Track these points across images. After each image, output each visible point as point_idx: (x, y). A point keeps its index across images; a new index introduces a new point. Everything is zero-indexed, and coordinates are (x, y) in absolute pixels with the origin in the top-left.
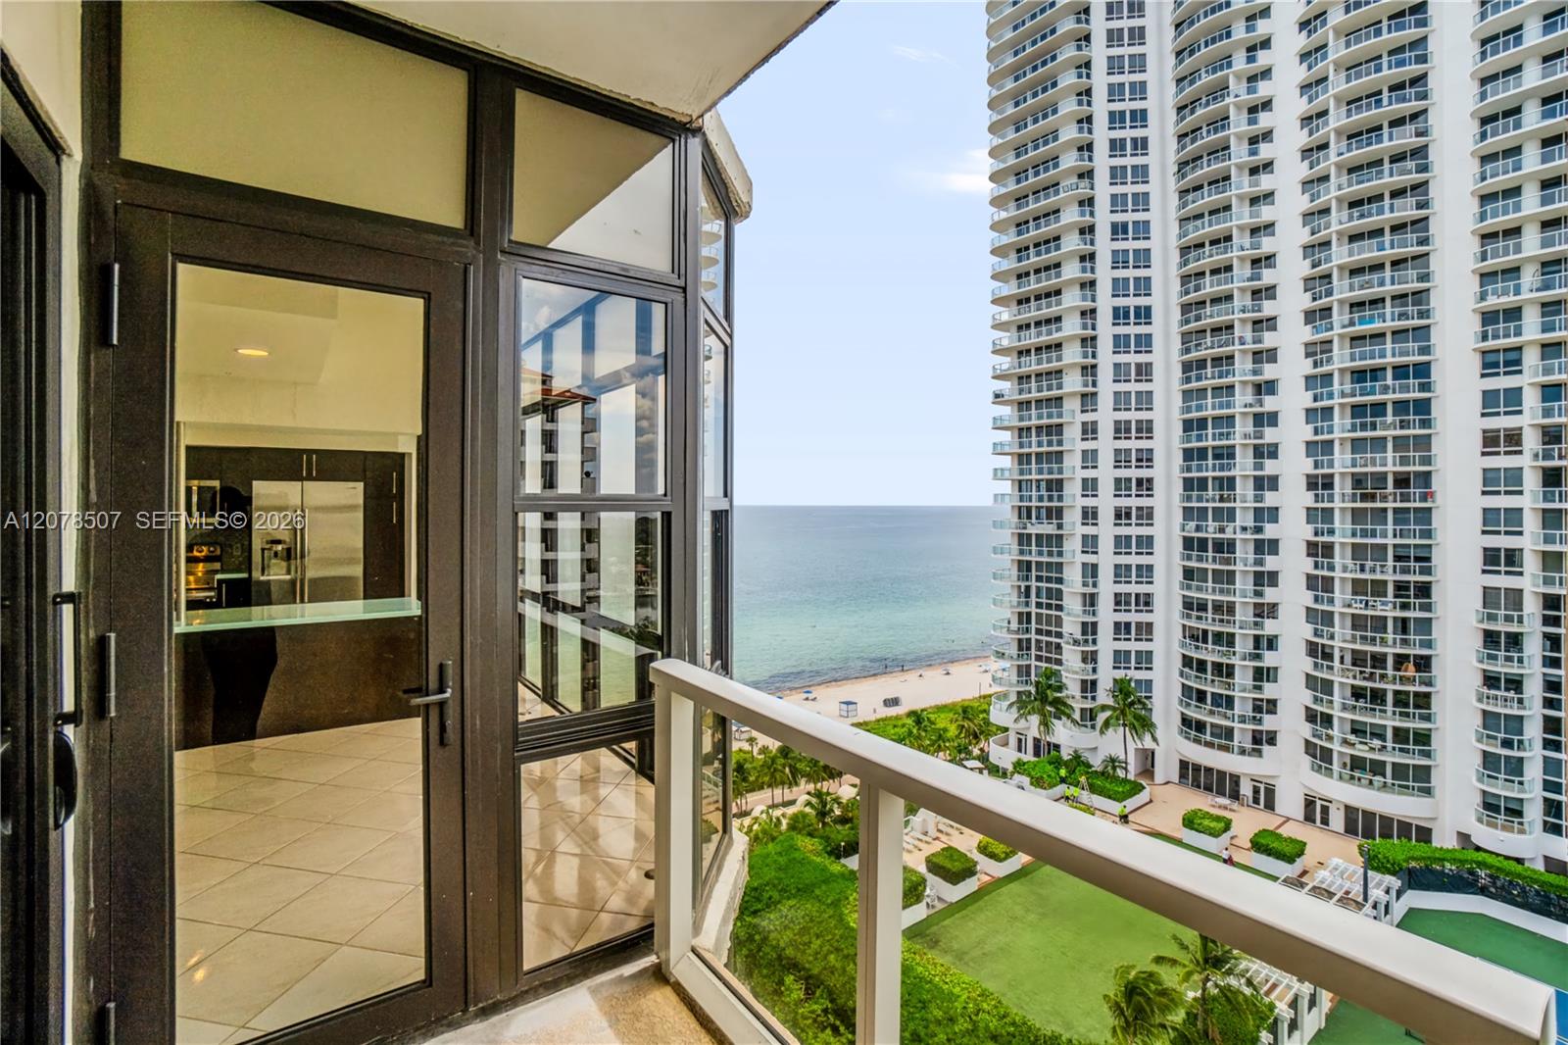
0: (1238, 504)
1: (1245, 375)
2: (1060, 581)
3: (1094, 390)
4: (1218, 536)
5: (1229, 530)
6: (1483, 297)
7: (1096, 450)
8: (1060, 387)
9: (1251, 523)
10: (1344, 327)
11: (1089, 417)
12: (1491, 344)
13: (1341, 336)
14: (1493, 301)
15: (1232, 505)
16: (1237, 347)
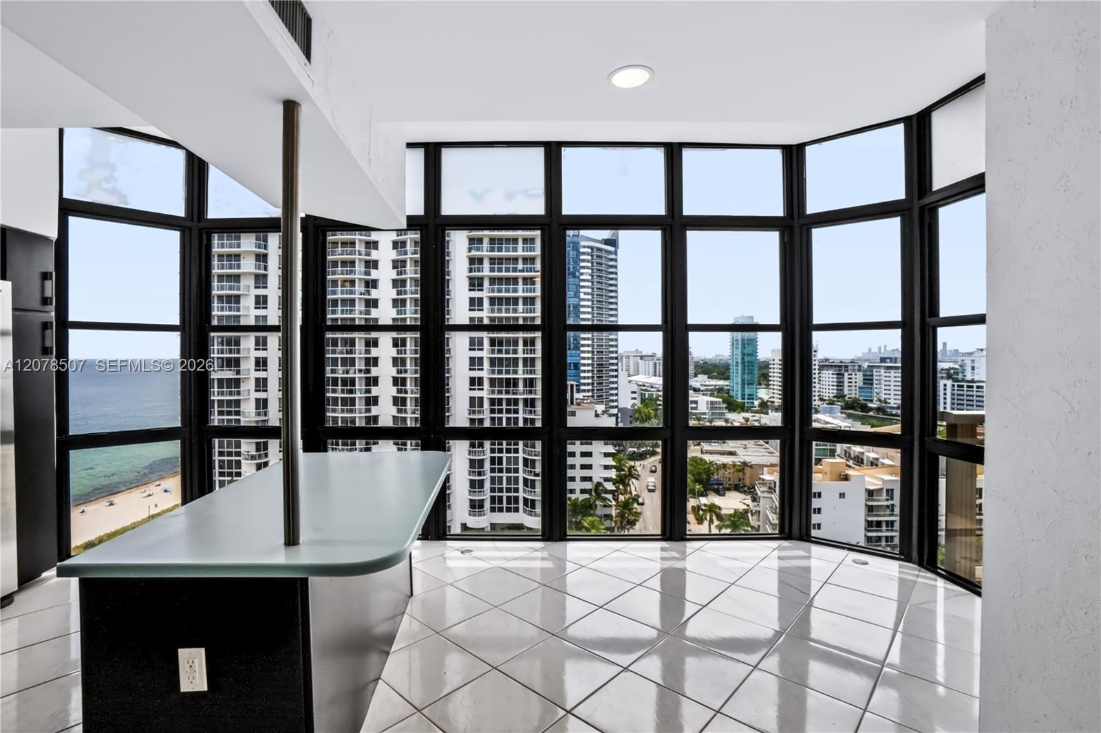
0: (357, 355)
1: (361, 275)
2: (238, 413)
3: (265, 272)
4: (345, 376)
5: (352, 371)
6: (470, 251)
7: (266, 316)
8: (239, 267)
9: (363, 368)
10: (412, 254)
11: (261, 292)
12: (473, 274)
13: (411, 259)
14: (474, 253)
15: (353, 356)
16: (357, 256)
